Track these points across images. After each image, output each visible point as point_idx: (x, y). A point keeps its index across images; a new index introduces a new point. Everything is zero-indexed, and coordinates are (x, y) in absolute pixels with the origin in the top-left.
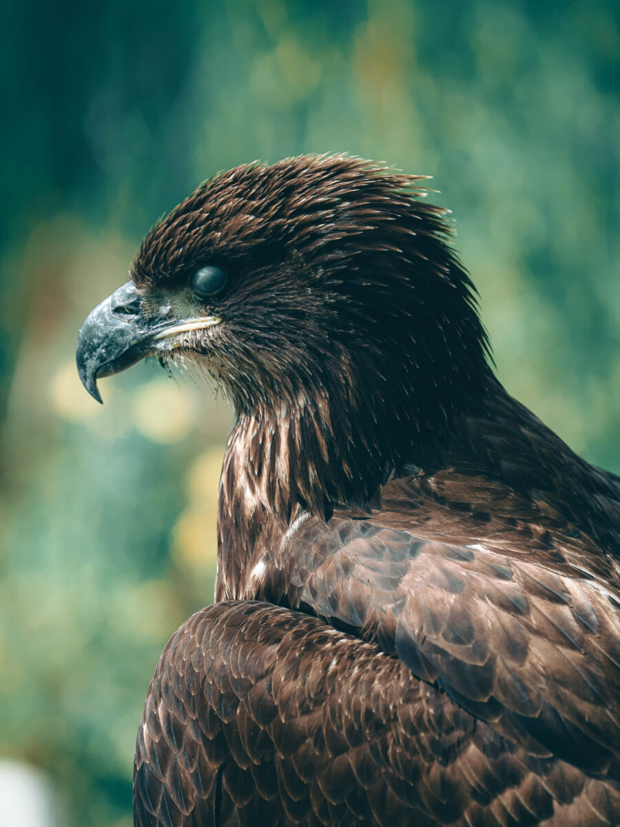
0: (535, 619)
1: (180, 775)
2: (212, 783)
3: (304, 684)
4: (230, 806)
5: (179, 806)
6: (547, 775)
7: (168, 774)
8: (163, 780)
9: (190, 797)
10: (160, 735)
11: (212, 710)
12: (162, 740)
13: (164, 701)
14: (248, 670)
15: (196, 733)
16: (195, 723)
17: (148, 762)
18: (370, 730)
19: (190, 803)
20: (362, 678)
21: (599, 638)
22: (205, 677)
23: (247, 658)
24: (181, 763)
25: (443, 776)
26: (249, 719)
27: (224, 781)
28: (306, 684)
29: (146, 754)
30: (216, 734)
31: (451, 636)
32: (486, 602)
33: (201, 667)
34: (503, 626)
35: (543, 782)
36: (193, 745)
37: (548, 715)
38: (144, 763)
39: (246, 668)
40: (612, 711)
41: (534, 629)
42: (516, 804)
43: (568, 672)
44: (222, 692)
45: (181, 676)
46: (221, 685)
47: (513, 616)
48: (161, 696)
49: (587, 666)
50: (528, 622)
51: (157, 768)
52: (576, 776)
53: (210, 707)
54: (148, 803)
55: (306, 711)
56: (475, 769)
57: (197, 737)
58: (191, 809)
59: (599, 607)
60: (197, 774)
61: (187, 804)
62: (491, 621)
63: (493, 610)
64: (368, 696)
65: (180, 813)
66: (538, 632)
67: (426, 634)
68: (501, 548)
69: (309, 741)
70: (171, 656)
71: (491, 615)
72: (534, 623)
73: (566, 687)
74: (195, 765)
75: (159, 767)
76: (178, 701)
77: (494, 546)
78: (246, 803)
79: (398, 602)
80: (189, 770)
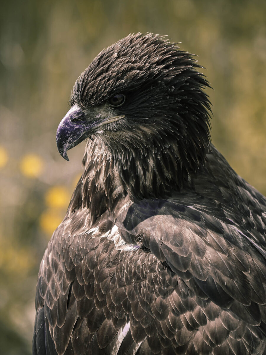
0: (209, 239)
1: (55, 284)
2: (67, 289)
3: (109, 255)
4: (74, 299)
5: (53, 297)
6: (205, 308)
7: (50, 283)
8: (48, 285)
9: (58, 293)
10: (49, 266)
11: (71, 259)
12: (49, 268)
13: (52, 252)
14: (87, 246)
15: (63, 268)
16: (64, 263)
17: (43, 276)
18: (135, 280)
19: (58, 296)
20: (134, 257)
21: (234, 249)
22: (70, 245)
23: (88, 241)
24: (56, 279)
25: (161, 302)
26: (86, 266)
27: (72, 289)
28: (111, 255)
29: (42, 273)
30: (72, 269)
31: (174, 243)
32: (189, 230)
33: (69, 241)
34: (195, 240)
35: (203, 311)
36: (61, 273)
37: (210, 280)
38: (41, 276)
39: (87, 245)
40: (237, 282)
41: (208, 243)
42: (191, 318)
43: (220, 263)
44: (77, 253)
45: (60, 243)
46: (76, 250)
47: (200, 237)
48: (51, 250)
49: (228, 261)
50: (206, 240)
51: (46, 279)
52: (217, 309)
53: (71, 258)
54: (41, 293)
55: (109, 267)
56: (175, 302)
57: (64, 269)
58: (58, 298)
59: (235, 236)
60: (62, 285)
61: (56, 296)
62: (190, 238)
63: (192, 233)
64: (135, 266)
65: (53, 299)
66: (210, 245)
67: (163, 241)
68: (201, 209)
69: (109, 278)
70: (57, 234)
71: (191, 235)
72: (208, 240)
73: (219, 269)
74: (62, 280)
75: (47, 279)
76: (57, 253)
77: (198, 207)
78: (80, 299)
79: (152, 227)
80: (59, 283)
